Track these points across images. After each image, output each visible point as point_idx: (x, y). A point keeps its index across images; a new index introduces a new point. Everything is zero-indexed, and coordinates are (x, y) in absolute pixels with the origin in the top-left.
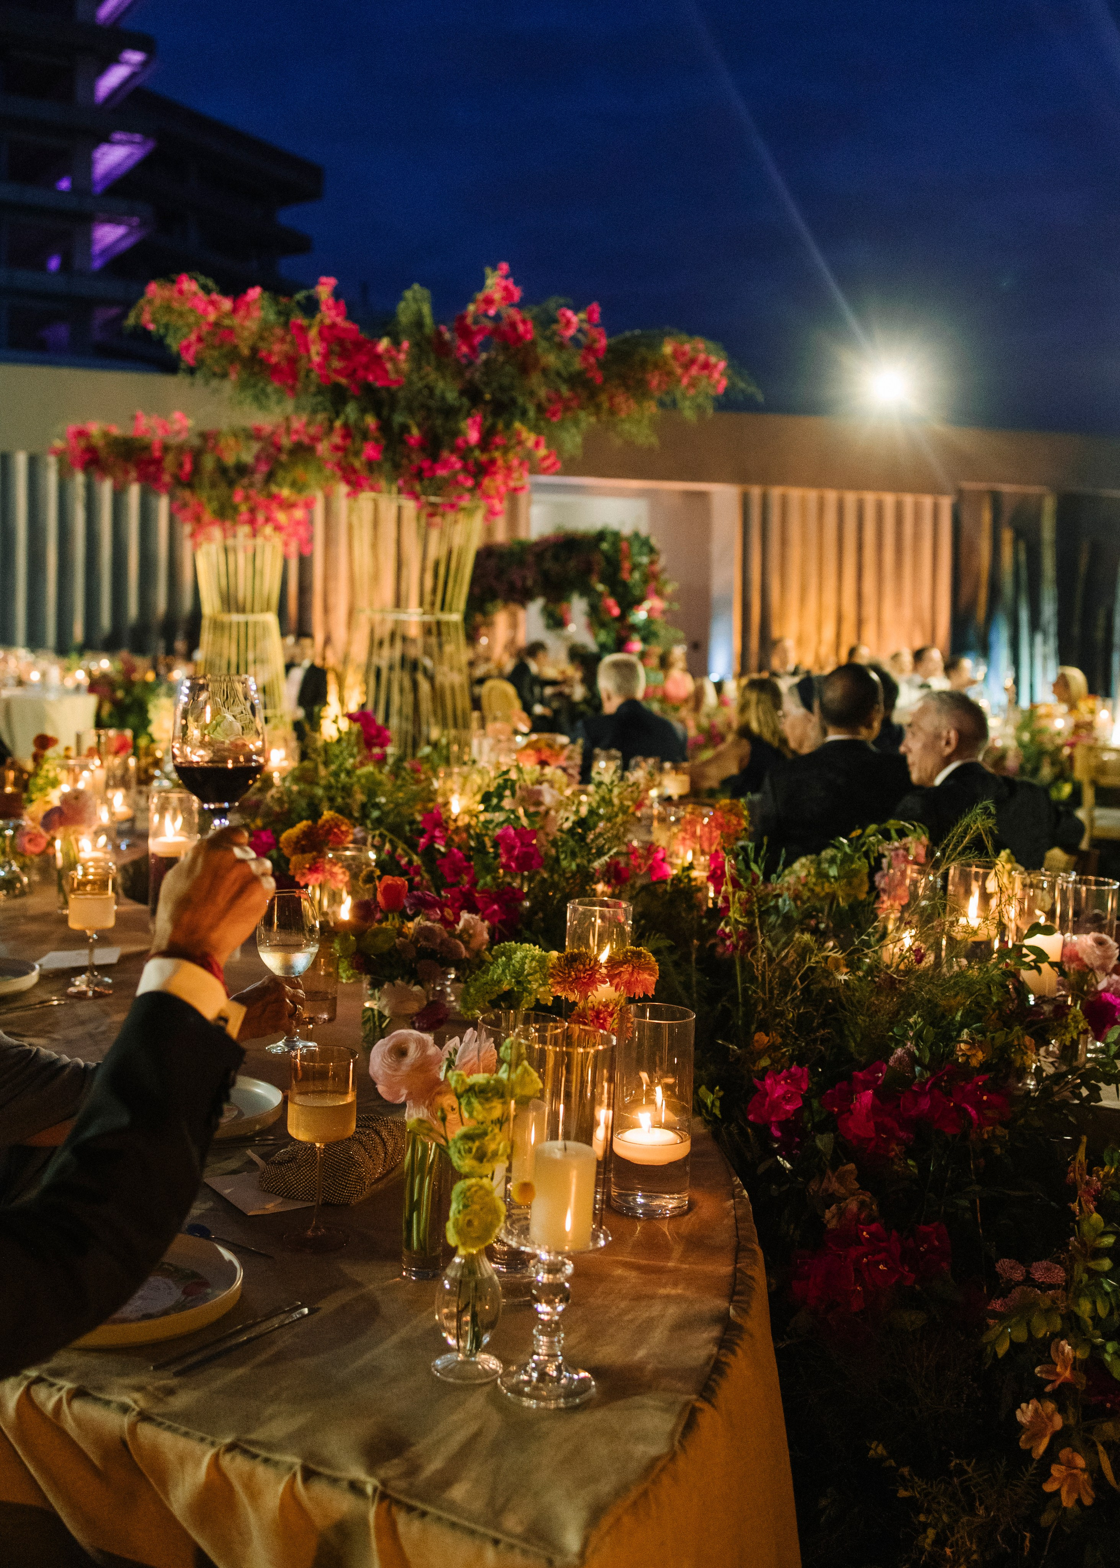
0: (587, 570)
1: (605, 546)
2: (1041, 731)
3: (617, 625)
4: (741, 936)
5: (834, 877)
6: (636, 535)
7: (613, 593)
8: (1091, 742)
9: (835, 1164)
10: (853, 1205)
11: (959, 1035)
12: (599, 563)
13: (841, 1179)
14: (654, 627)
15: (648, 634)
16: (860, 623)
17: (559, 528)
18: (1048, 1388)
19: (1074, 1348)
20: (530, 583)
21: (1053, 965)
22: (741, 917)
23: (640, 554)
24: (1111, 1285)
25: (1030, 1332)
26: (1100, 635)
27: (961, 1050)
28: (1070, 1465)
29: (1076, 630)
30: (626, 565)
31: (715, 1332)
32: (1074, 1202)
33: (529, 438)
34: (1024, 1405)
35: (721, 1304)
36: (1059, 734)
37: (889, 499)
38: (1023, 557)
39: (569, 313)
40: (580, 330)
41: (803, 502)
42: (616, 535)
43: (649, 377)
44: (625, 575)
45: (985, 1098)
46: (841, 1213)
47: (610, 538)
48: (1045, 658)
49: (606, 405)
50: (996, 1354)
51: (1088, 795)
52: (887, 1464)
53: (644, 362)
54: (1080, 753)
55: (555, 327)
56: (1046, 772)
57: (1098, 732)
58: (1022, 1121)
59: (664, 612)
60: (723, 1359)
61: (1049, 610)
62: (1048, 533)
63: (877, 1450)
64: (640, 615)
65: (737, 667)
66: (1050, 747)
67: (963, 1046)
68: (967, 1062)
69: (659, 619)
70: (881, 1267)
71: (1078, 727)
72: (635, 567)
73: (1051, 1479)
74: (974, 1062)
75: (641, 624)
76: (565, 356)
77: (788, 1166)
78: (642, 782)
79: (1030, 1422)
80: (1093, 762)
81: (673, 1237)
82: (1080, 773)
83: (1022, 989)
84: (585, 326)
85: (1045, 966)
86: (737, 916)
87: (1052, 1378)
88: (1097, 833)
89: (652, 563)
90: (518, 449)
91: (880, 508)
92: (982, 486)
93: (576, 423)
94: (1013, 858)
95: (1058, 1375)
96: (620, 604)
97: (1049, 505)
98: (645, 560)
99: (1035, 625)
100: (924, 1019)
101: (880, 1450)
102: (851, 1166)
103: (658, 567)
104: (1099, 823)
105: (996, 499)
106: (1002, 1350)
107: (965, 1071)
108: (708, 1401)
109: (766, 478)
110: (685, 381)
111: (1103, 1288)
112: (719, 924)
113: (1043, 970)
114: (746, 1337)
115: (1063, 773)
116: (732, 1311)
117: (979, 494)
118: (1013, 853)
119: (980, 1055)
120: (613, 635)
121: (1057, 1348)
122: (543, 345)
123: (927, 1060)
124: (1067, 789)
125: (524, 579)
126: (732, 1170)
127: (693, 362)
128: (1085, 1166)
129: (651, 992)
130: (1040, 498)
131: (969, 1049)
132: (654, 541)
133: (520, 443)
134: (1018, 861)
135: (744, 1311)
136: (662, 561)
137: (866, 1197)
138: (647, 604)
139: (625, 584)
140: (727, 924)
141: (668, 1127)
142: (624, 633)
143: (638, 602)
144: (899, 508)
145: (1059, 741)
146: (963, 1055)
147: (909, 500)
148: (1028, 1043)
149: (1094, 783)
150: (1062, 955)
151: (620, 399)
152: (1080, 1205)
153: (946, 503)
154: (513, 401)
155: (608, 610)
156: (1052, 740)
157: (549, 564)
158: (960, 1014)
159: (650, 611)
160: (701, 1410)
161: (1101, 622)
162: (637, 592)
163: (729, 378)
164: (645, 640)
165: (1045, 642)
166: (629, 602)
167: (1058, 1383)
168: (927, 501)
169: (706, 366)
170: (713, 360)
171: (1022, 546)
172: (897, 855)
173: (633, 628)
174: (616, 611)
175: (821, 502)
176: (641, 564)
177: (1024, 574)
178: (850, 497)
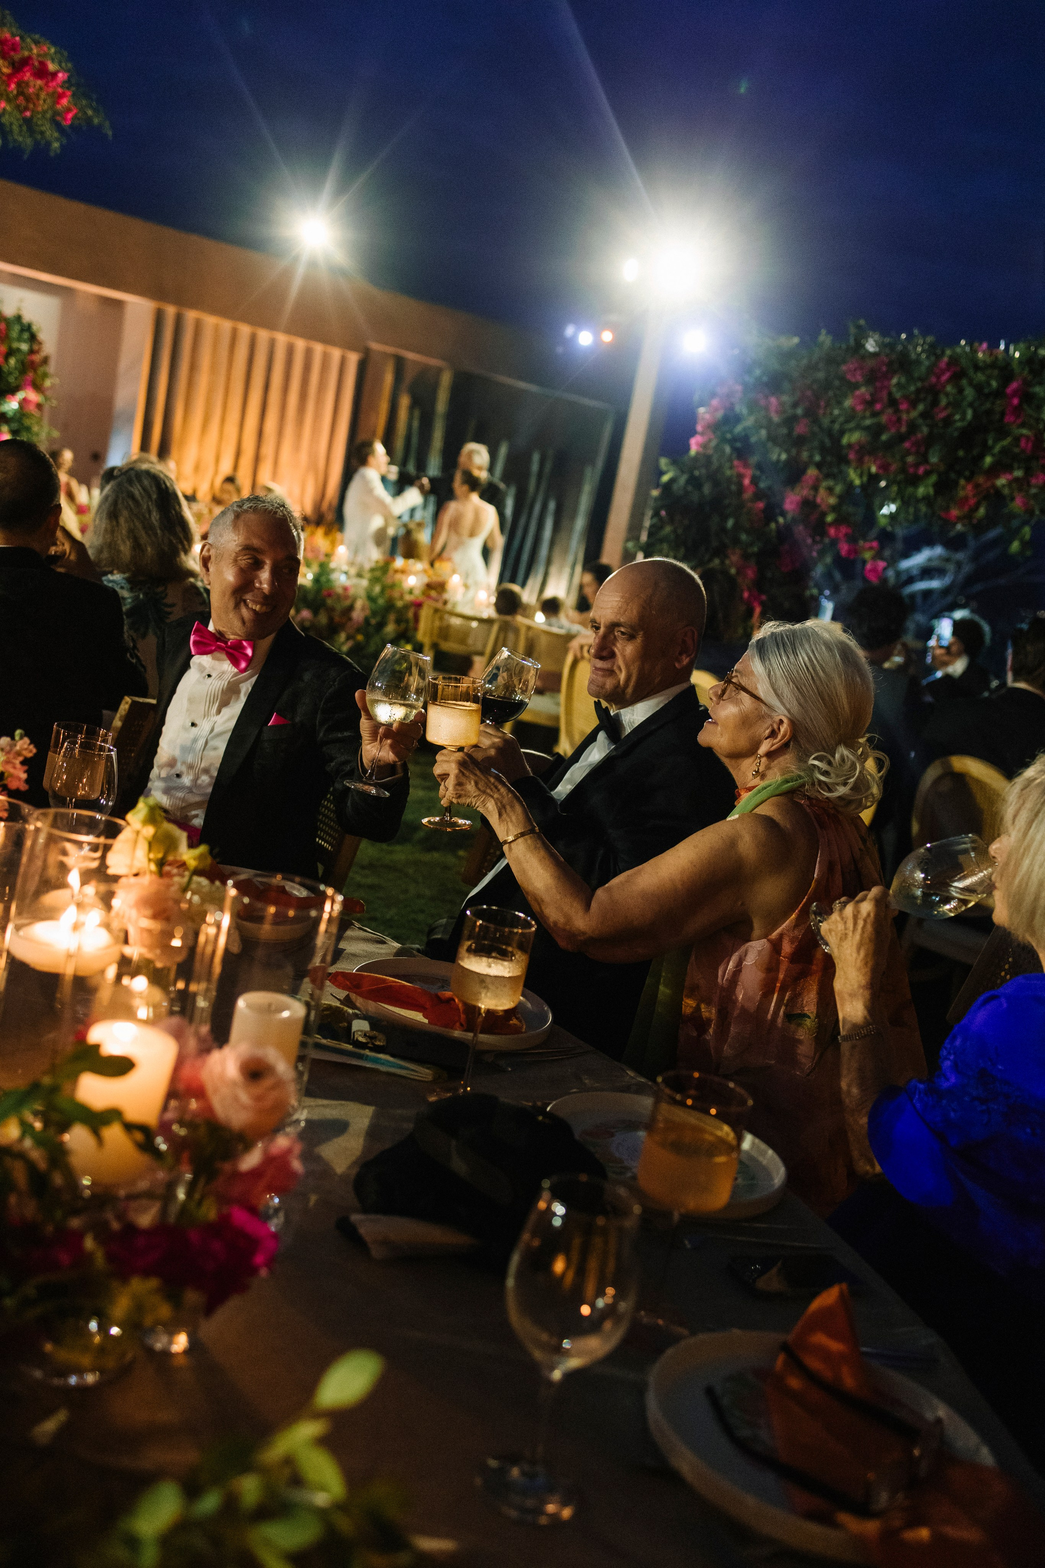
2: (393, 586)
6: (16, 319)
8: (439, 605)
16: (257, 460)
23: (20, 339)
30: (2, 348)
36: (411, 591)
37: (300, 344)
38: (416, 424)
41: (217, 328)
54: (425, 614)
56: (391, 627)
59: (39, 407)
62: (441, 405)
64: (11, 405)
66: (400, 603)
69: (36, 414)
71: (429, 586)
72: (14, 352)
75: (11, 414)
82: (424, 634)
89: (33, 352)
91: (290, 351)
92: (390, 350)
97: (446, 379)
98: (24, 347)
103: (38, 358)
105: (400, 363)
109: (182, 300)
115: (407, 631)
117: (386, 355)
130: (439, 371)
132: (37, 329)
136: (45, 353)
138: (20, 395)
143: (14, 390)
144: (309, 355)
145: (409, 599)
147: (318, 348)
149: (436, 645)
153: (353, 359)
156: (403, 597)
159: (24, 402)
162: (12, 380)
163: (77, 100)
166: (4, 389)
168: (336, 354)
171: (417, 413)
173: (4, 418)
175: (234, 335)
176: (18, 350)
177: (415, 440)
178: (263, 335)
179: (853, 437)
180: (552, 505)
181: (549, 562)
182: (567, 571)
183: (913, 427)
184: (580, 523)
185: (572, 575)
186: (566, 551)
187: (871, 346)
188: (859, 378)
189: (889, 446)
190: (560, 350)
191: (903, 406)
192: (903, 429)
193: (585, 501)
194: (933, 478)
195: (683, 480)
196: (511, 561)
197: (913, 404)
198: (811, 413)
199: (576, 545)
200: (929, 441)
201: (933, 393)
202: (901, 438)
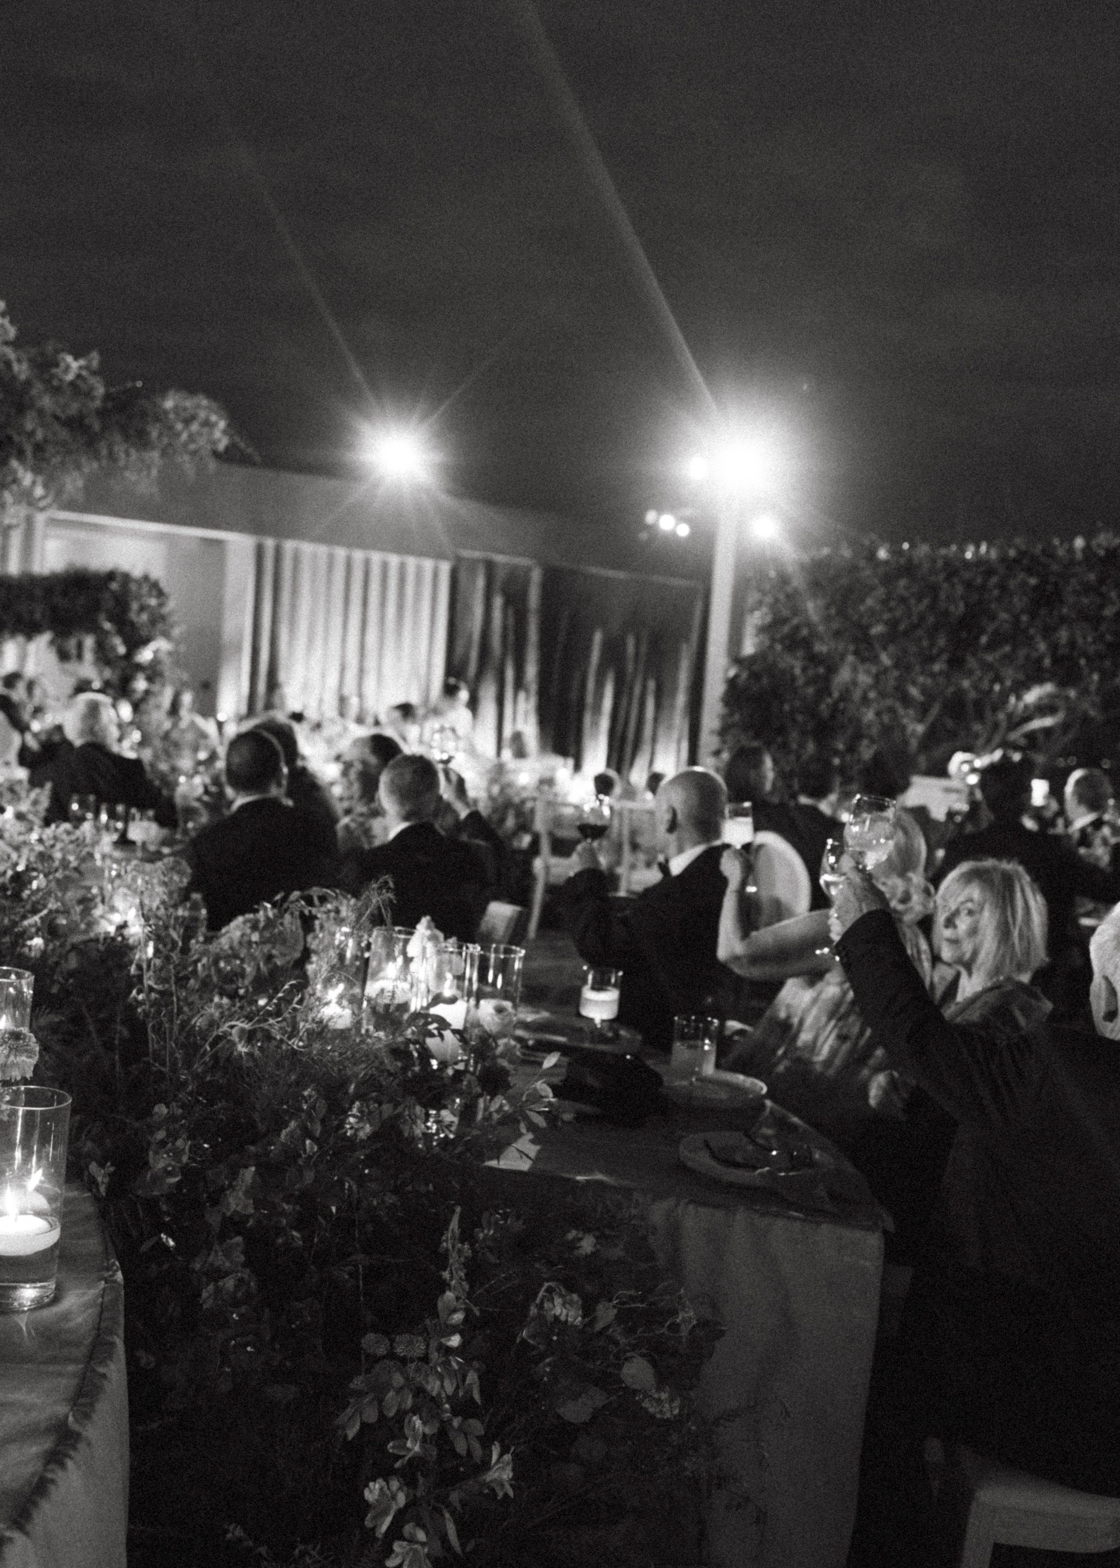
0: (95, 607)
1: (114, 586)
2: (509, 785)
3: (123, 664)
4: (154, 1004)
5: (256, 943)
6: (146, 578)
7: (120, 632)
8: (551, 797)
9: (223, 1236)
10: (229, 1283)
11: (350, 1109)
12: (108, 602)
13: (227, 1254)
14: (159, 667)
15: (153, 672)
16: (361, 671)
17: (71, 564)
18: (398, 1465)
19: (424, 1423)
20: (38, 616)
21: (455, 1032)
22: (156, 983)
23: (150, 596)
24: (458, 1362)
25: (381, 1412)
26: (574, 696)
27: (350, 1123)
28: (412, 1540)
29: (554, 691)
30: (135, 606)
31: (47, 1444)
32: (445, 1270)
33: (27, 478)
34: (371, 1484)
35: (62, 1409)
36: (524, 788)
37: (394, 560)
38: (511, 621)
39: (69, 359)
40: (79, 376)
41: (315, 556)
42: (126, 578)
43: (149, 428)
44: (133, 616)
45: (367, 1171)
46: (218, 1291)
47: (119, 578)
48: (526, 713)
49: (104, 452)
50: (346, 1436)
51: (545, 846)
52: (245, 1544)
53: (144, 414)
54: (540, 808)
55: (54, 371)
56: (510, 822)
57: (558, 788)
58: (410, 1188)
59: (170, 654)
60: (50, 1476)
61: (531, 671)
62: (535, 600)
63: (236, 1532)
64: (146, 655)
65: (244, 709)
66: (516, 800)
67: (352, 1120)
68: (355, 1135)
69: (167, 661)
70: (249, 1349)
71: (541, 782)
72: (142, 608)
73: (393, 1556)
74: (362, 1135)
75: (147, 664)
76: (62, 400)
77: (171, 1243)
78: (88, 836)
79: (377, 1501)
80: (550, 813)
81: (29, 1332)
82: (539, 825)
83: (426, 1054)
84: (84, 373)
85: (447, 1034)
86: (151, 983)
87: (402, 1453)
88: (552, 880)
89: (161, 605)
90: (15, 487)
91: (385, 567)
92: (477, 554)
93: (78, 467)
94: (432, 924)
95: (409, 1450)
96: (126, 642)
97: (536, 576)
98: (153, 602)
99: (519, 684)
100: (318, 1091)
101: (239, 1532)
102: (239, 1239)
103: (165, 610)
104: (555, 871)
105: (490, 567)
106: (351, 1433)
107: (352, 1144)
108: (21, 1528)
109: (281, 531)
110: (184, 436)
111: (450, 1365)
112: (131, 992)
113: (446, 1038)
114: (81, 1446)
115: (524, 825)
116: (71, 1418)
117: (474, 562)
118: (433, 919)
119: (368, 1129)
120: (118, 672)
121: (410, 1422)
122: (38, 387)
123: (319, 1132)
124: (526, 840)
125: (31, 613)
126: (111, 1249)
127: (193, 418)
128: (457, 1236)
129: (29, 1075)
130: (529, 570)
131: (357, 1123)
132: (163, 585)
133: (15, 481)
134: (438, 927)
135: (85, 1415)
136: (171, 605)
137: (246, 1274)
138: (154, 645)
139: (132, 624)
140: (138, 993)
141: (39, 1214)
142: (128, 671)
143: (145, 641)
144: (402, 568)
145: (524, 795)
146: (351, 1128)
147: (411, 562)
148: (418, 1113)
149: (551, 834)
150: (466, 1021)
151: (120, 449)
152: (451, 1273)
153: (445, 568)
154: (10, 438)
155: (113, 648)
156: (518, 794)
157: (58, 600)
158: (353, 1087)
159: (156, 652)
160: (10, 1540)
161: (576, 684)
162: (144, 633)
163: (231, 436)
164: (150, 679)
165: (527, 699)
166: (136, 642)
167: (407, 1458)
168: (428, 564)
169: (207, 423)
170: (214, 418)
171: (511, 612)
172: (328, 918)
173: (139, 667)
174: (122, 650)
175: (331, 558)
176: (149, 606)
177: (511, 637)
178: (358, 555)
179: (877, 629)
180: (652, 685)
181: (654, 740)
182: (673, 746)
183: (922, 618)
184: (681, 699)
185: (679, 751)
186: (670, 727)
187: (882, 554)
188: (876, 581)
189: (906, 633)
190: (644, 536)
191: (913, 601)
192: (916, 621)
193: (684, 678)
194: (945, 657)
195: (745, 675)
196: (616, 744)
197: (919, 600)
198: (841, 612)
199: (679, 720)
200: (936, 628)
201: (934, 589)
202: (915, 627)
